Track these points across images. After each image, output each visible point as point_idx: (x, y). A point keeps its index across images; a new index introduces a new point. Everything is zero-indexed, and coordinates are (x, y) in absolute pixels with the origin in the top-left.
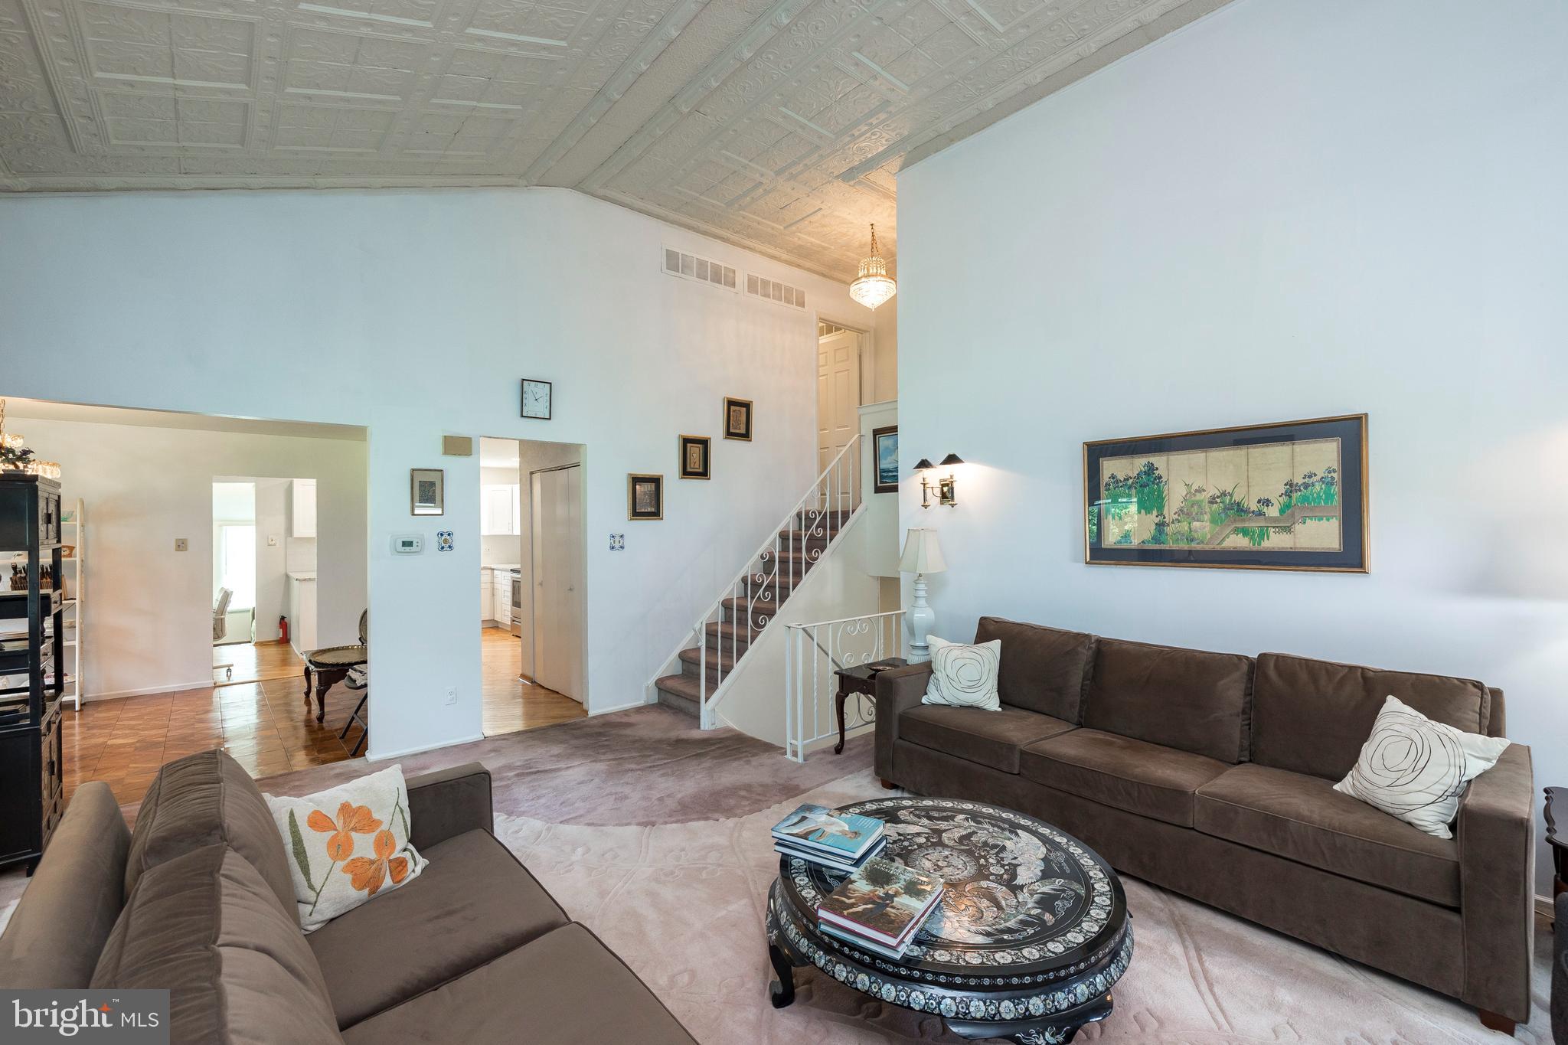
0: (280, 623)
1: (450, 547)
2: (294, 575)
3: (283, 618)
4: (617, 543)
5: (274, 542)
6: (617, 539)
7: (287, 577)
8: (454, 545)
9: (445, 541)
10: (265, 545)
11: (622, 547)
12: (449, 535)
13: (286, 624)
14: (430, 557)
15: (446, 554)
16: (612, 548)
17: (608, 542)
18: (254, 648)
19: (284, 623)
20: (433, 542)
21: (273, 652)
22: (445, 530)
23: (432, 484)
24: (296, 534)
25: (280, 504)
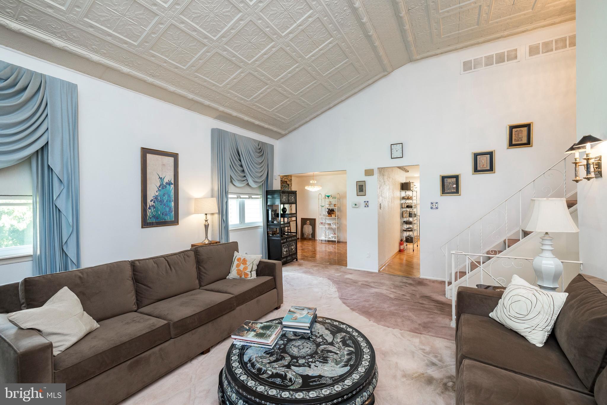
1: (367, 206)
4: (434, 206)
6: (434, 204)
8: (369, 205)
9: (366, 204)
11: (437, 208)
12: (367, 202)
14: (362, 209)
15: (367, 208)
16: (432, 208)
17: (430, 206)
20: (363, 204)
22: (366, 200)
23: (362, 186)
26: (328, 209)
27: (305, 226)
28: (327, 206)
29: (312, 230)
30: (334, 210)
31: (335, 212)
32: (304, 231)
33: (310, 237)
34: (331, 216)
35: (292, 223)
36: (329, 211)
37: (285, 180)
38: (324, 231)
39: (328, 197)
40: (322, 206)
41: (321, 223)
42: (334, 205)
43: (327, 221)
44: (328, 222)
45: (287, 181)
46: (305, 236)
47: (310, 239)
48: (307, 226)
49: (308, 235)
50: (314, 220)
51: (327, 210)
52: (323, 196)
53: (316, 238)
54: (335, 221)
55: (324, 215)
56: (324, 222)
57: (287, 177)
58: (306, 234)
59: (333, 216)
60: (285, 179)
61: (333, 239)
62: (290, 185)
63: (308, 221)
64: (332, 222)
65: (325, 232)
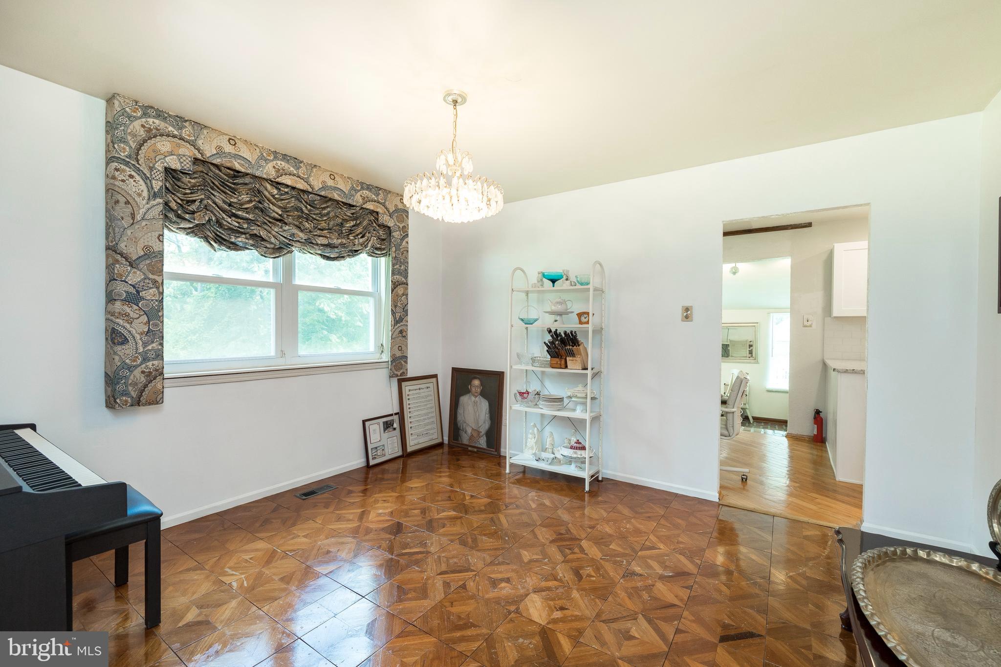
0: (815, 418)
2: (832, 364)
3: (818, 412)
5: (809, 323)
7: (825, 365)
10: (800, 325)
13: (822, 419)
18: (785, 441)
19: (819, 418)
21: (805, 451)
24: (836, 313)
25: (818, 279)
26: (550, 331)
27: (465, 400)
28: (548, 322)
29: (488, 415)
30: (579, 338)
31: (581, 347)
32: (459, 418)
33: (482, 443)
34: (566, 367)
35: (411, 388)
36: (552, 343)
37: (370, 206)
38: (535, 426)
39: (553, 281)
40: (528, 322)
41: (521, 394)
42: (580, 315)
43: (547, 383)
44: (553, 389)
45: (377, 213)
46: (465, 439)
47: (479, 454)
48: (473, 398)
49: (475, 434)
50: (499, 376)
51: (548, 338)
52: (534, 278)
53: (502, 450)
54: (580, 388)
55: (533, 360)
56: (534, 387)
57: (378, 195)
58: (469, 431)
59: (574, 366)
60: (366, 200)
61: (572, 470)
62: (396, 234)
63: (476, 382)
64: (569, 394)
65: (541, 431)
